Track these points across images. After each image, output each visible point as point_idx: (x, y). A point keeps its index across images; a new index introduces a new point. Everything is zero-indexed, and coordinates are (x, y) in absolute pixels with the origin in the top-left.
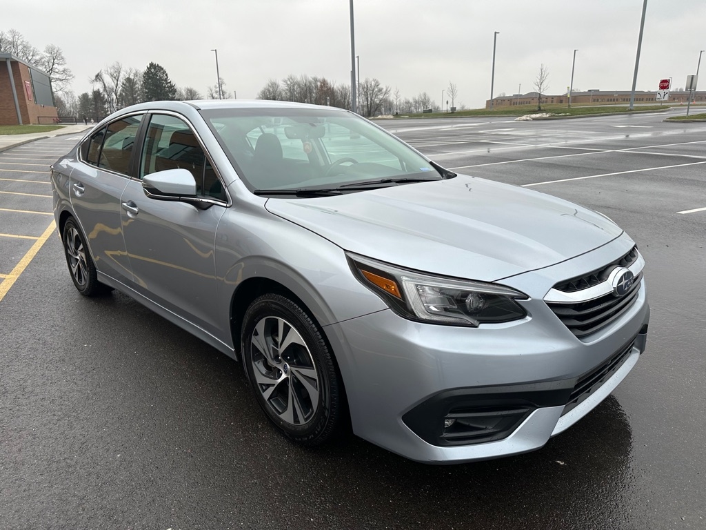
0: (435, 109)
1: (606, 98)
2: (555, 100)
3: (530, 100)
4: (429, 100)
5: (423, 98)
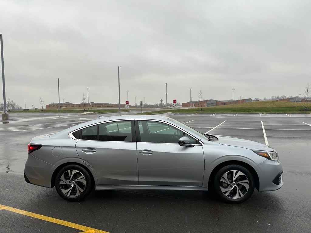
0: (19, 108)
1: (97, 106)
2: (77, 105)
3: (67, 105)
4: (15, 104)
5: (11, 103)
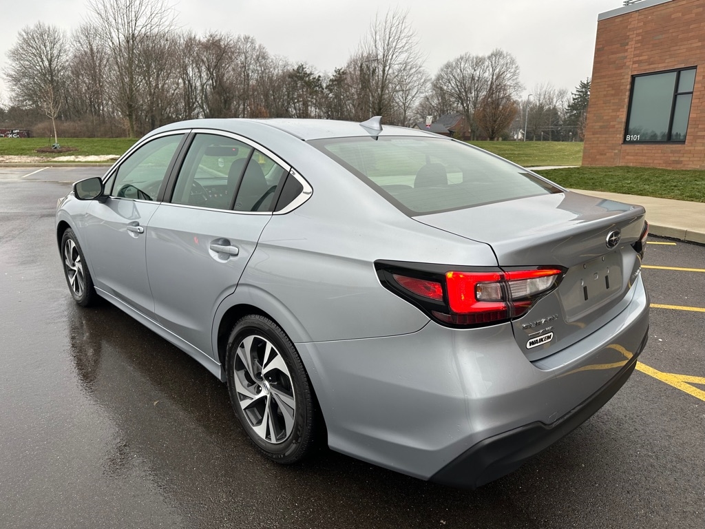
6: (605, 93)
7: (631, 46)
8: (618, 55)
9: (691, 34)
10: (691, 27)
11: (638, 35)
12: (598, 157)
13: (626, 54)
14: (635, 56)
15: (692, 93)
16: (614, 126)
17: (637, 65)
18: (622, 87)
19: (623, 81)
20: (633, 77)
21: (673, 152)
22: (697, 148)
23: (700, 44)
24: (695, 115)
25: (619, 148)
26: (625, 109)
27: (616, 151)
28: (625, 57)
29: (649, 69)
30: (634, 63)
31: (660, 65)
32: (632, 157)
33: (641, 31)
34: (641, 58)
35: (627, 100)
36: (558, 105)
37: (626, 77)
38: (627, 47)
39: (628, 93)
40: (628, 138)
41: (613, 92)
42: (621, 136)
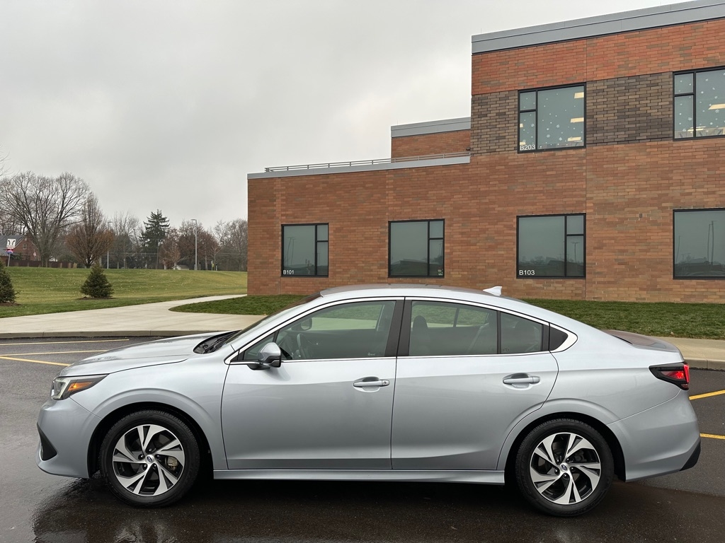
6: (261, 236)
7: (278, 203)
8: (268, 208)
9: (321, 201)
10: (321, 196)
11: (282, 195)
12: (261, 287)
13: (275, 208)
14: (283, 210)
15: (328, 241)
16: (272, 263)
17: (284, 217)
18: (275, 233)
19: (275, 228)
20: (283, 226)
21: (320, 283)
22: (337, 280)
23: (328, 208)
24: (332, 257)
25: (279, 280)
26: (280, 250)
27: (277, 283)
28: (275, 211)
29: (295, 221)
30: (282, 215)
31: (303, 220)
32: (290, 288)
33: (284, 192)
34: (287, 213)
35: (280, 243)
36: (131, 233)
37: (277, 225)
38: (275, 203)
39: (280, 238)
40: (285, 272)
41: (268, 236)
42: (280, 270)
